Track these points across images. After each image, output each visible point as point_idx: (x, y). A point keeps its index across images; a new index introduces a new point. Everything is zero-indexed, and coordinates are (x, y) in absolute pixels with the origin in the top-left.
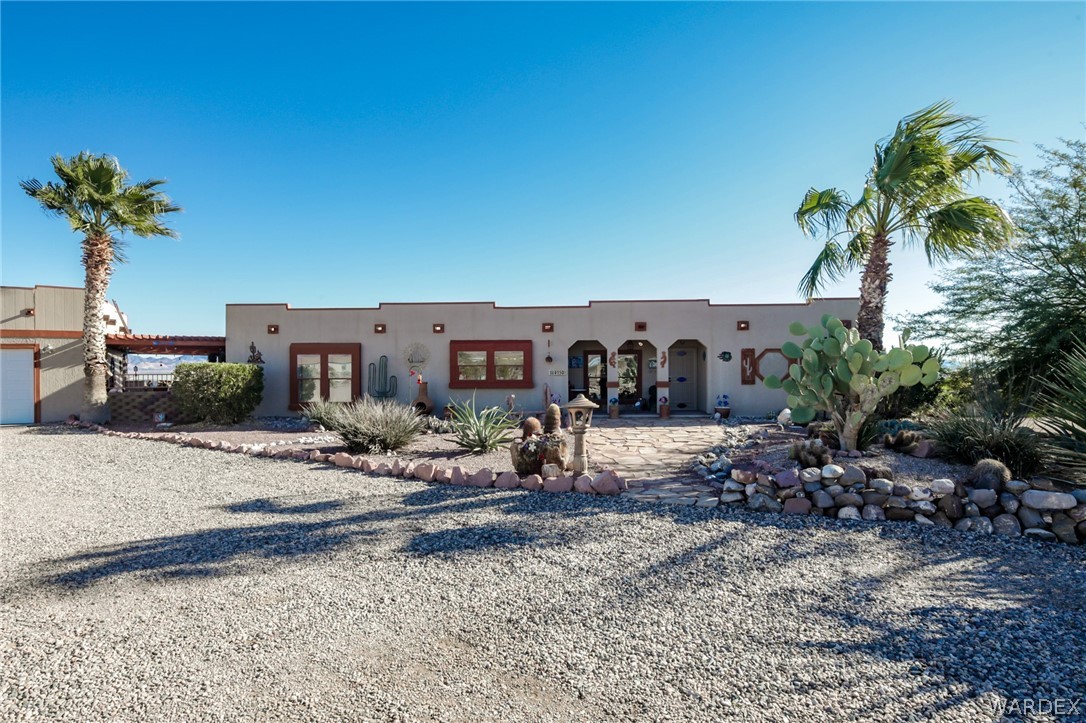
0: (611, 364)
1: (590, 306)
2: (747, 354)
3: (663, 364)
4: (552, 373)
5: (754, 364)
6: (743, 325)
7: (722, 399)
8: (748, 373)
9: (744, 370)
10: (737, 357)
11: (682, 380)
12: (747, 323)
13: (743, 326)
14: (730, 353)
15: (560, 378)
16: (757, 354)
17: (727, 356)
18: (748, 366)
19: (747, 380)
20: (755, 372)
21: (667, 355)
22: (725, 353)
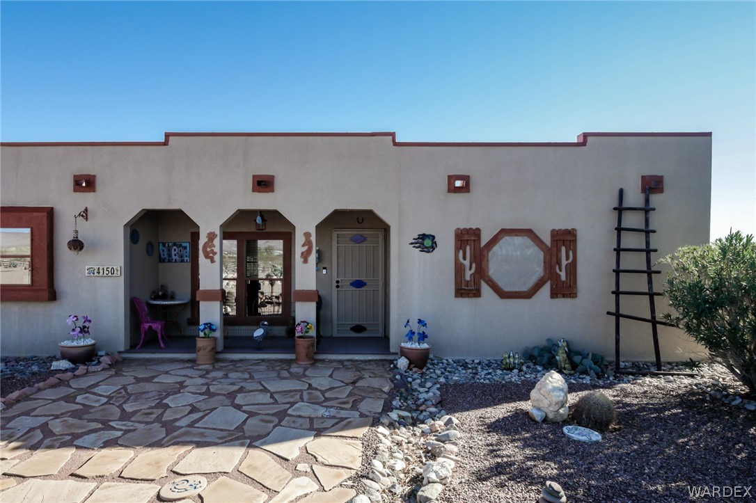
0: (207, 256)
1: (165, 143)
2: (467, 238)
3: (305, 256)
4: (91, 271)
5: (480, 258)
6: (458, 183)
7: (415, 327)
8: (468, 275)
9: (459, 270)
10: (446, 244)
11: (358, 284)
12: (466, 179)
13: (460, 185)
14: (433, 237)
15: (108, 281)
16: (485, 239)
17: (428, 243)
18: (467, 263)
19: (466, 289)
20: (481, 272)
21: (313, 239)
22: (423, 237)
